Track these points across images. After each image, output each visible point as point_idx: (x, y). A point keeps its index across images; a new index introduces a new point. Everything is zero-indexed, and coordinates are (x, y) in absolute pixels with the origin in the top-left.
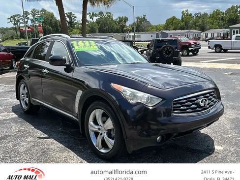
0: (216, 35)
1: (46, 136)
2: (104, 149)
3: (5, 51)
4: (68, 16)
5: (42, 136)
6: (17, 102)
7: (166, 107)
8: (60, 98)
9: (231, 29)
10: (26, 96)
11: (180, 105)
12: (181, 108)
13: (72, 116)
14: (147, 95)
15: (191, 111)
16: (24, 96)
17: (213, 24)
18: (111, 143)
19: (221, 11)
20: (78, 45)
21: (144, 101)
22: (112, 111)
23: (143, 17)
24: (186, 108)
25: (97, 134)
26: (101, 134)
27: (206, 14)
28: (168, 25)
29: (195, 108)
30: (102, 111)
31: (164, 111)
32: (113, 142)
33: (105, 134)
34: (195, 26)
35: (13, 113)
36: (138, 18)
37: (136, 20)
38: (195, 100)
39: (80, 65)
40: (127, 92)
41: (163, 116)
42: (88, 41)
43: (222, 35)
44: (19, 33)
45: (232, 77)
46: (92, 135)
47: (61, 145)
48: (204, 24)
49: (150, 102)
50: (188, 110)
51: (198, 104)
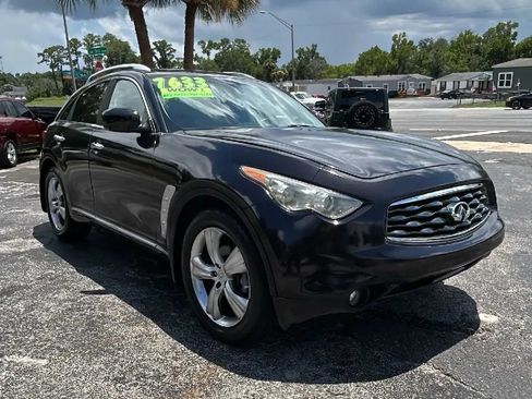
0: (463, 85)
1: (101, 288)
2: (225, 319)
3: (27, 115)
4: (158, 49)
5: (92, 289)
6: (43, 216)
7: (371, 223)
8: (135, 209)
9: (496, 72)
10: (60, 203)
11: (404, 218)
12: (409, 223)
13: (154, 245)
14: (325, 193)
15: (432, 231)
16: (57, 204)
17: (456, 63)
18: (240, 304)
19: (474, 34)
20: (167, 86)
21: (319, 207)
22: (243, 232)
23: (311, 48)
24: (419, 224)
25: (208, 284)
26: (219, 285)
27: (442, 41)
28: (363, 65)
29: (441, 225)
30: (220, 232)
31: (367, 231)
32: (245, 302)
33: (227, 284)
34: (419, 66)
35: (35, 240)
36: (301, 51)
37: (296, 55)
38: (441, 207)
39: (172, 130)
40: (278, 184)
41: (361, 243)
42: (191, 77)
43: (476, 85)
44: (61, 85)
45: (504, 167)
46: (198, 287)
47: (131, 309)
48: (438, 61)
49: (333, 210)
50: (424, 230)
51: (447, 216)
